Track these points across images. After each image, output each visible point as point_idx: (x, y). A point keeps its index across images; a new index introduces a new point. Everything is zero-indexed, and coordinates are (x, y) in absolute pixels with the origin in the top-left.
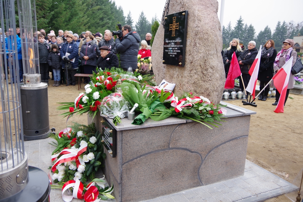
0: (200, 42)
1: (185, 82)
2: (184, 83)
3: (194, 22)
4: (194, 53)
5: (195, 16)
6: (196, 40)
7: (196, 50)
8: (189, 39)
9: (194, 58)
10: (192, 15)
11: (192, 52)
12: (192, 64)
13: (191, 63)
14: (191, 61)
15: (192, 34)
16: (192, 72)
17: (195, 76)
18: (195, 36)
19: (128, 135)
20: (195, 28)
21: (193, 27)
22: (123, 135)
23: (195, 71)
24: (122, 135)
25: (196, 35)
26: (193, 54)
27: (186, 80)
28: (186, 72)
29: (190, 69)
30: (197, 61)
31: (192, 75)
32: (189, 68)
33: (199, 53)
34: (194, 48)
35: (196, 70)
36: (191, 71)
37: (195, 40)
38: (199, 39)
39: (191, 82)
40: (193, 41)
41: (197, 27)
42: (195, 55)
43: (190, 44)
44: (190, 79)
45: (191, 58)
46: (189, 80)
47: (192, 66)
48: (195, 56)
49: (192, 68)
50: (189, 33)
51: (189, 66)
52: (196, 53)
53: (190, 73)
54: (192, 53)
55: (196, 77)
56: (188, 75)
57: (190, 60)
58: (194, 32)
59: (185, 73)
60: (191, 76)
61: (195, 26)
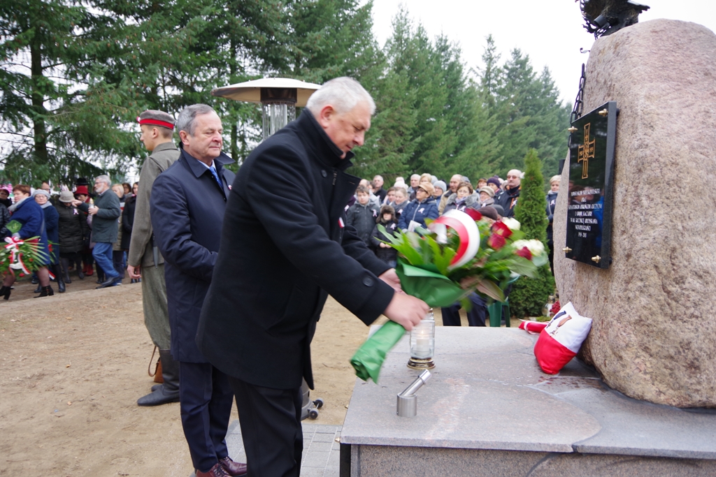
0: (651, 191)
1: (613, 317)
2: (610, 319)
3: (633, 133)
4: (635, 227)
5: (635, 116)
6: (640, 186)
7: (642, 217)
8: (621, 184)
9: (634, 242)
10: (629, 113)
11: (628, 225)
12: (631, 260)
13: (628, 256)
14: (626, 253)
15: (629, 168)
16: (630, 286)
17: (642, 299)
18: (637, 175)
19: (379, 460)
20: (636, 149)
21: (631, 149)
22: (362, 459)
23: (640, 284)
24: (359, 457)
25: (640, 171)
26: (632, 230)
27: (615, 311)
28: (615, 283)
29: (625, 277)
30: (643, 252)
31: (631, 295)
32: (622, 273)
33: (649, 228)
34: (635, 213)
35: (642, 280)
36: (627, 282)
37: (637, 188)
38: (650, 184)
39: (627, 316)
40: (631, 189)
41: (640, 146)
42: (639, 234)
43: (624, 201)
44: (627, 306)
45: (626, 243)
46: (622, 310)
47: (629, 268)
48: (637, 237)
49: (630, 275)
50: (620, 166)
51: (624, 268)
52: (639, 226)
53: (626, 290)
54: (628, 227)
55: (643, 303)
56: (621, 294)
57: (625, 250)
58: (634, 162)
59: (613, 287)
60: (629, 298)
61: (636, 146)
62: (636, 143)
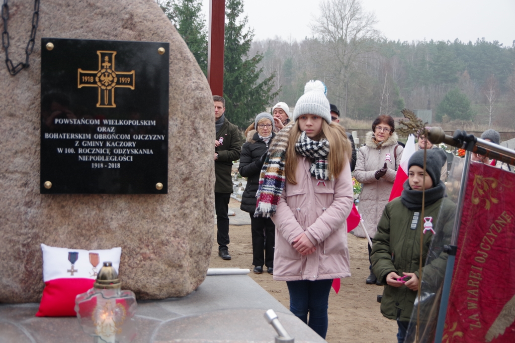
0: (205, 125)
1: (169, 235)
2: (163, 237)
3: (187, 75)
4: (193, 155)
5: (186, 61)
6: (198, 120)
7: (199, 146)
8: (174, 118)
9: (193, 167)
10: (179, 56)
11: (186, 153)
12: (189, 182)
13: (186, 179)
14: (183, 177)
15: (184, 104)
16: (186, 204)
17: (195, 212)
18: (193, 112)
20: (193, 90)
21: (188, 89)
23: (195, 200)
25: (196, 108)
26: (190, 158)
27: (170, 229)
29: (181, 197)
30: (201, 174)
31: (187, 211)
32: (177, 195)
33: (204, 155)
34: (192, 143)
35: (196, 197)
36: (182, 202)
37: (193, 122)
38: (204, 119)
39: (185, 230)
40: (188, 123)
41: (197, 88)
42: (197, 160)
43: (179, 132)
44: (182, 222)
45: (184, 169)
46: (179, 226)
47: (187, 189)
48: (196, 163)
49: (186, 194)
50: (172, 102)
51: (179, 190)
52: (196, 154)
53: (180, 209)
54: (187, 156)
55: (196, 215)
56: (176, 213)
57: (183, 174)
58: (192, 101)
59: (165, 209)
60: (185, 214)
61: (193, 87)
62: (193, 86)
